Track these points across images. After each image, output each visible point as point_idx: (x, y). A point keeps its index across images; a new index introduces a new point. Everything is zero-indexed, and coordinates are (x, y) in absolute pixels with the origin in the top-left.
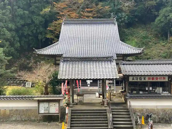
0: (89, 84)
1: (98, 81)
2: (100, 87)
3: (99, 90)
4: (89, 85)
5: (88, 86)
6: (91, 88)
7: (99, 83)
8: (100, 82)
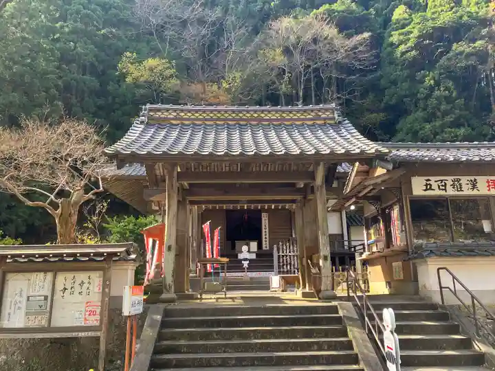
0: (246, 260)
1: (275, 246)
5: (243, 264)
8: (281, 252)
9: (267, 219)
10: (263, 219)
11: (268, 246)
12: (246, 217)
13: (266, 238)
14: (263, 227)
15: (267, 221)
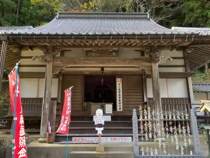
0: (100, 126)
1: (134, 110)
2: (140, 137)
3: (140, 148)
4: (102, 129)
5: (97, 132)
6: (109, 140)
7: (139, 123)
8: (141, 117)
9: (121, 83)
10: (117, 83)
11: (122, 108)
12: (102, 82)
13: (120, 100)
14: (118, 91)
15: (121, 85)
